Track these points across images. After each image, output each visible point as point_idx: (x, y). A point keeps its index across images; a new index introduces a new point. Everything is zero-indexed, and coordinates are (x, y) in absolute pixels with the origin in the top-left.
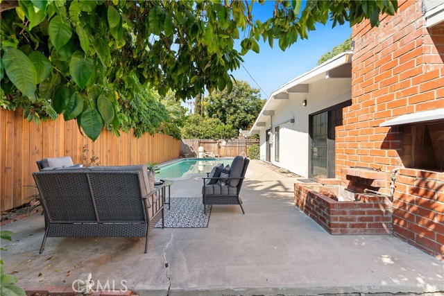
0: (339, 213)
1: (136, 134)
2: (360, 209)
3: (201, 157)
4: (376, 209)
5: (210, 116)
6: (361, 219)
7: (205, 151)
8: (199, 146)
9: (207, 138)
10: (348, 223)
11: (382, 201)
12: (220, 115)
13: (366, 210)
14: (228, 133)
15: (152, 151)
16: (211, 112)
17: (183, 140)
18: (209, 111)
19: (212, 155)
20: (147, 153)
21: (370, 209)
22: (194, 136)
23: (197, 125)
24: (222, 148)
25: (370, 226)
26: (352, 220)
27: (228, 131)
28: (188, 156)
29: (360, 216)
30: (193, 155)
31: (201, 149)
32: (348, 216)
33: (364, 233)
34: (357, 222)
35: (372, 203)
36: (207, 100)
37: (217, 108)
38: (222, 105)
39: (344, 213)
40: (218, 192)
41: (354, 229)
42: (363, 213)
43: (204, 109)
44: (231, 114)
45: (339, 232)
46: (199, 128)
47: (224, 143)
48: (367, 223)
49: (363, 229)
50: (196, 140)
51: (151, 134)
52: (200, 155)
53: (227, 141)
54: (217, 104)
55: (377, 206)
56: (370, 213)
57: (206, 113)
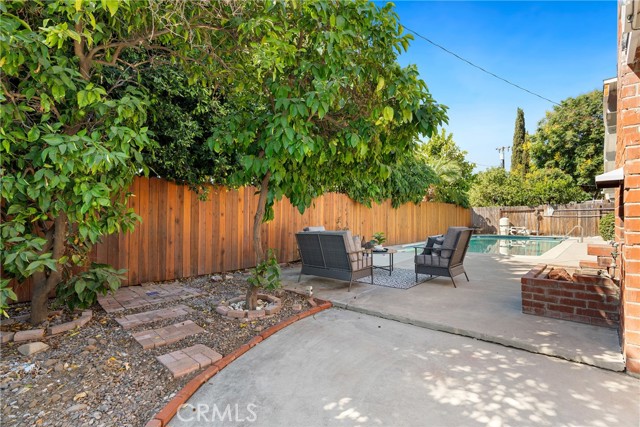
0: (532, 290)
1: (394, 204)
2: (565, 289)
3: (503, 234)
4: (590, 292)
5: (541, 165)
6: (563, 301)
7: (511, 225)
8: (501, 216)
9: (517, 203)
10: (546, 303)
11: (600, 283)
12: (562, 161)
13: (573, 291)
14: (557, 195)
15: (418, 224)
16: (543, 158)
17: (475, 209)
18: (539, 158)
19: (523, 231)
20: (409, 225)
21: (580, 291)
22: (496, 201)
23: (500, 185)
24: (546, 222)
25: (579, 312)
26: (551, 300)
27: (558, 190)
28: (482, 232)
29: (564, 297)
30: (492, 230)
31: (504, 221)
32: (546, 294)
33: (571, 319)
34: (559, 304)
35: (583, 283)
36: (534, 139)
37: (554, 151)
38: (565, 143)
39: (541, 291)
40: (428, 262)
41: (554, 312)
42: (570, 295)
43: (527, 155)
44: (587, 157)
45: (533, 312)
46: (505, 189)
47: (549, 211)
48: (575, 308)
49: (568, 314)
50: (497, 209)
51: (416, 203)
52: (503, 231)
53: (555, 208)
54: (555, 143)
55: (592, 289)
56: (578, 295)
57: (532, 162)
